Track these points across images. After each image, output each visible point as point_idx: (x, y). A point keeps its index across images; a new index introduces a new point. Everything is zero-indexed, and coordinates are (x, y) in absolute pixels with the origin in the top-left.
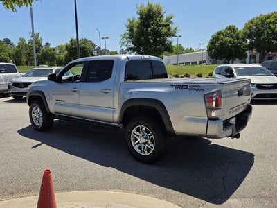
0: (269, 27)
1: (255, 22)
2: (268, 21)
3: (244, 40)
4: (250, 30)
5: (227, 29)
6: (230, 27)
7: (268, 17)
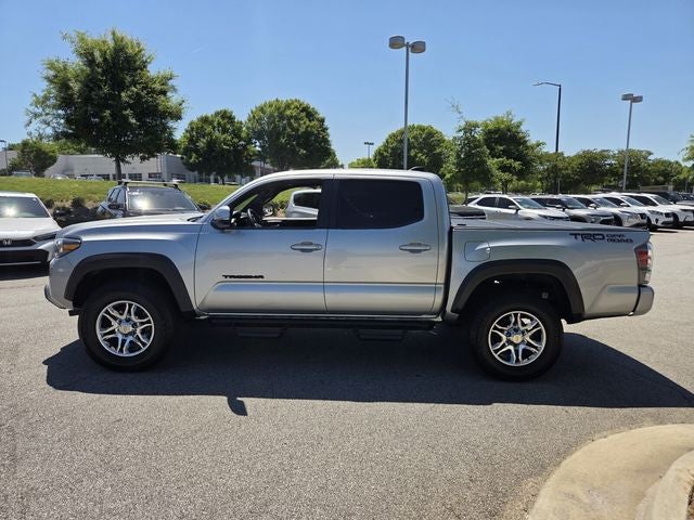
0: (290, 124)
1: (268, 110)
2: (288, 112)
3: (249, 142)
4: (261, 124)
5: (217, 114)
6: (225, 112)
7: (288, 106)
